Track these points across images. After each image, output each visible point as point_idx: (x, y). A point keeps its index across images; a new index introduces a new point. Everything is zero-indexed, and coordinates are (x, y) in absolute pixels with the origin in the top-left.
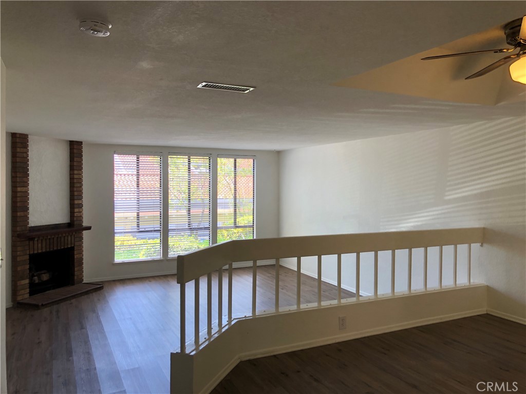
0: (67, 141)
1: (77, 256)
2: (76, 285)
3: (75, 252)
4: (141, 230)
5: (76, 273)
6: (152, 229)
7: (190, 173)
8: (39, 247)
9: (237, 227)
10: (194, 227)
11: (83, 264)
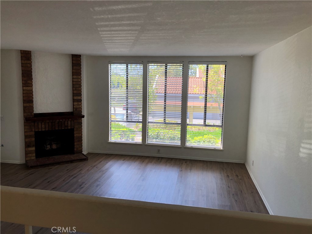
0: (69, 55)
1: (77, 135)
2: (75, 154)
3: (75, 132)
4: (129, 120)
5: (75, 146)
6: (137, 121)
7: (166, 78)
8: (43, 127)
9: (206, 125)
10: (168, 122)
11: (82, 141)
